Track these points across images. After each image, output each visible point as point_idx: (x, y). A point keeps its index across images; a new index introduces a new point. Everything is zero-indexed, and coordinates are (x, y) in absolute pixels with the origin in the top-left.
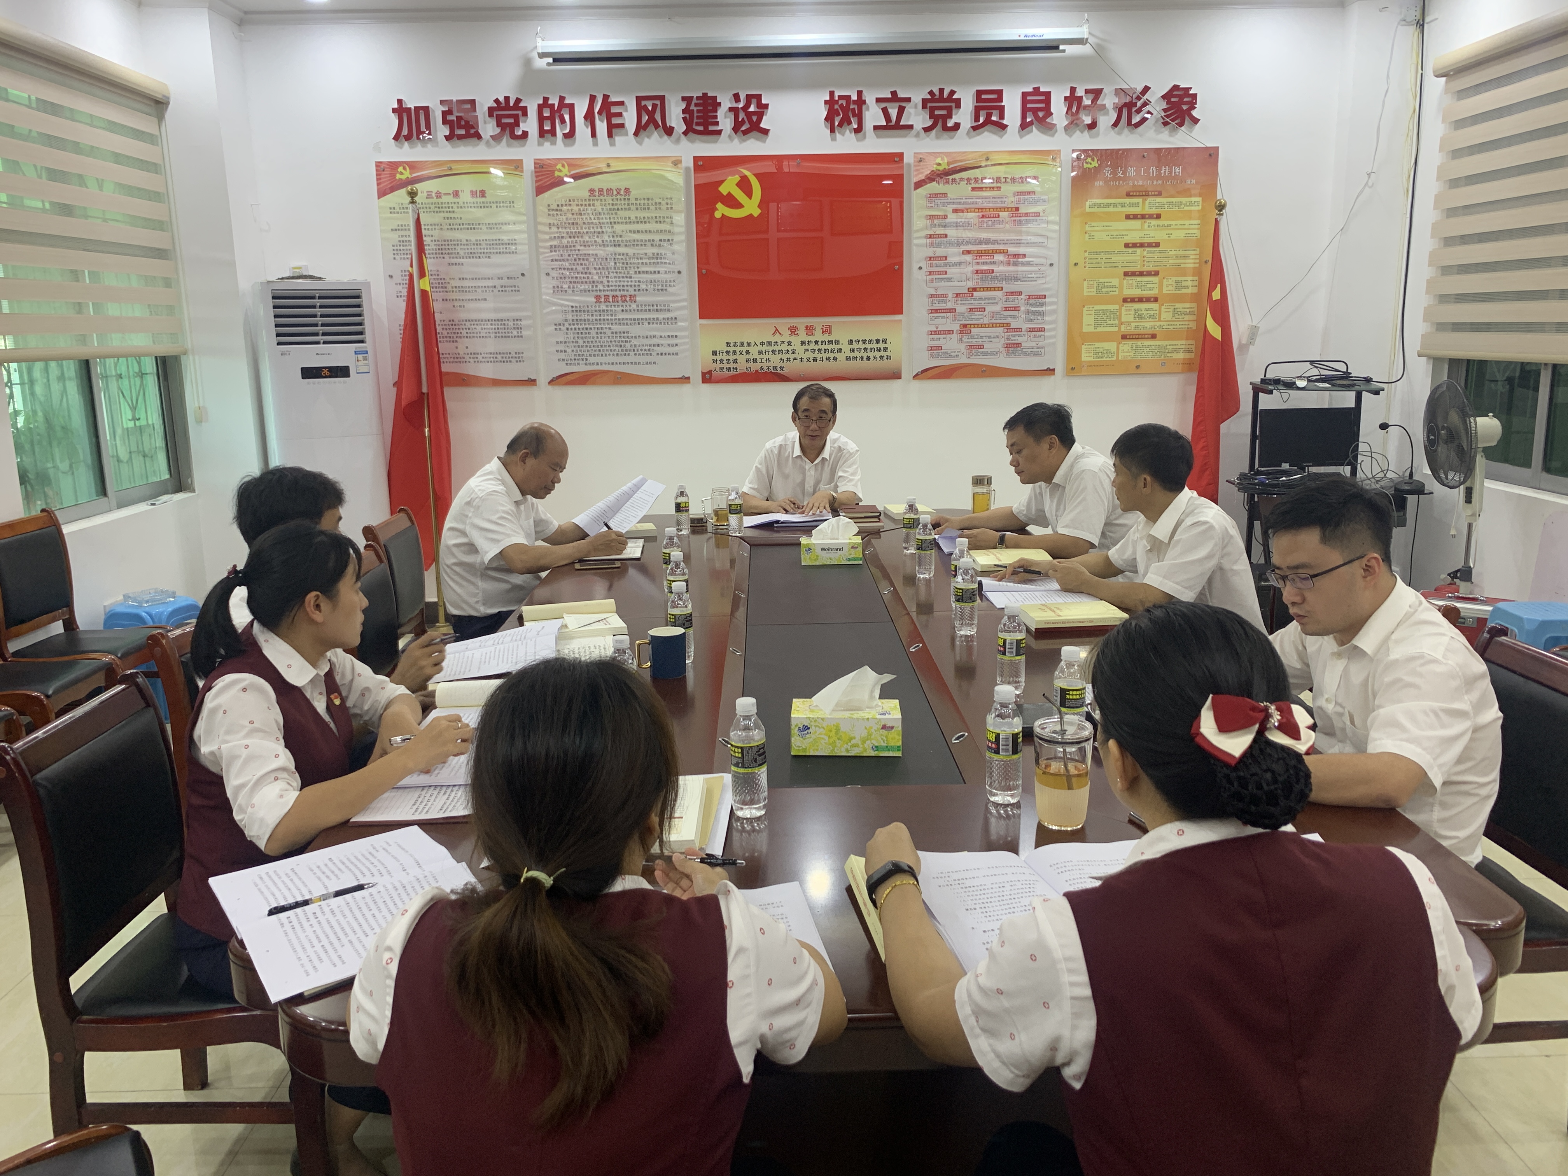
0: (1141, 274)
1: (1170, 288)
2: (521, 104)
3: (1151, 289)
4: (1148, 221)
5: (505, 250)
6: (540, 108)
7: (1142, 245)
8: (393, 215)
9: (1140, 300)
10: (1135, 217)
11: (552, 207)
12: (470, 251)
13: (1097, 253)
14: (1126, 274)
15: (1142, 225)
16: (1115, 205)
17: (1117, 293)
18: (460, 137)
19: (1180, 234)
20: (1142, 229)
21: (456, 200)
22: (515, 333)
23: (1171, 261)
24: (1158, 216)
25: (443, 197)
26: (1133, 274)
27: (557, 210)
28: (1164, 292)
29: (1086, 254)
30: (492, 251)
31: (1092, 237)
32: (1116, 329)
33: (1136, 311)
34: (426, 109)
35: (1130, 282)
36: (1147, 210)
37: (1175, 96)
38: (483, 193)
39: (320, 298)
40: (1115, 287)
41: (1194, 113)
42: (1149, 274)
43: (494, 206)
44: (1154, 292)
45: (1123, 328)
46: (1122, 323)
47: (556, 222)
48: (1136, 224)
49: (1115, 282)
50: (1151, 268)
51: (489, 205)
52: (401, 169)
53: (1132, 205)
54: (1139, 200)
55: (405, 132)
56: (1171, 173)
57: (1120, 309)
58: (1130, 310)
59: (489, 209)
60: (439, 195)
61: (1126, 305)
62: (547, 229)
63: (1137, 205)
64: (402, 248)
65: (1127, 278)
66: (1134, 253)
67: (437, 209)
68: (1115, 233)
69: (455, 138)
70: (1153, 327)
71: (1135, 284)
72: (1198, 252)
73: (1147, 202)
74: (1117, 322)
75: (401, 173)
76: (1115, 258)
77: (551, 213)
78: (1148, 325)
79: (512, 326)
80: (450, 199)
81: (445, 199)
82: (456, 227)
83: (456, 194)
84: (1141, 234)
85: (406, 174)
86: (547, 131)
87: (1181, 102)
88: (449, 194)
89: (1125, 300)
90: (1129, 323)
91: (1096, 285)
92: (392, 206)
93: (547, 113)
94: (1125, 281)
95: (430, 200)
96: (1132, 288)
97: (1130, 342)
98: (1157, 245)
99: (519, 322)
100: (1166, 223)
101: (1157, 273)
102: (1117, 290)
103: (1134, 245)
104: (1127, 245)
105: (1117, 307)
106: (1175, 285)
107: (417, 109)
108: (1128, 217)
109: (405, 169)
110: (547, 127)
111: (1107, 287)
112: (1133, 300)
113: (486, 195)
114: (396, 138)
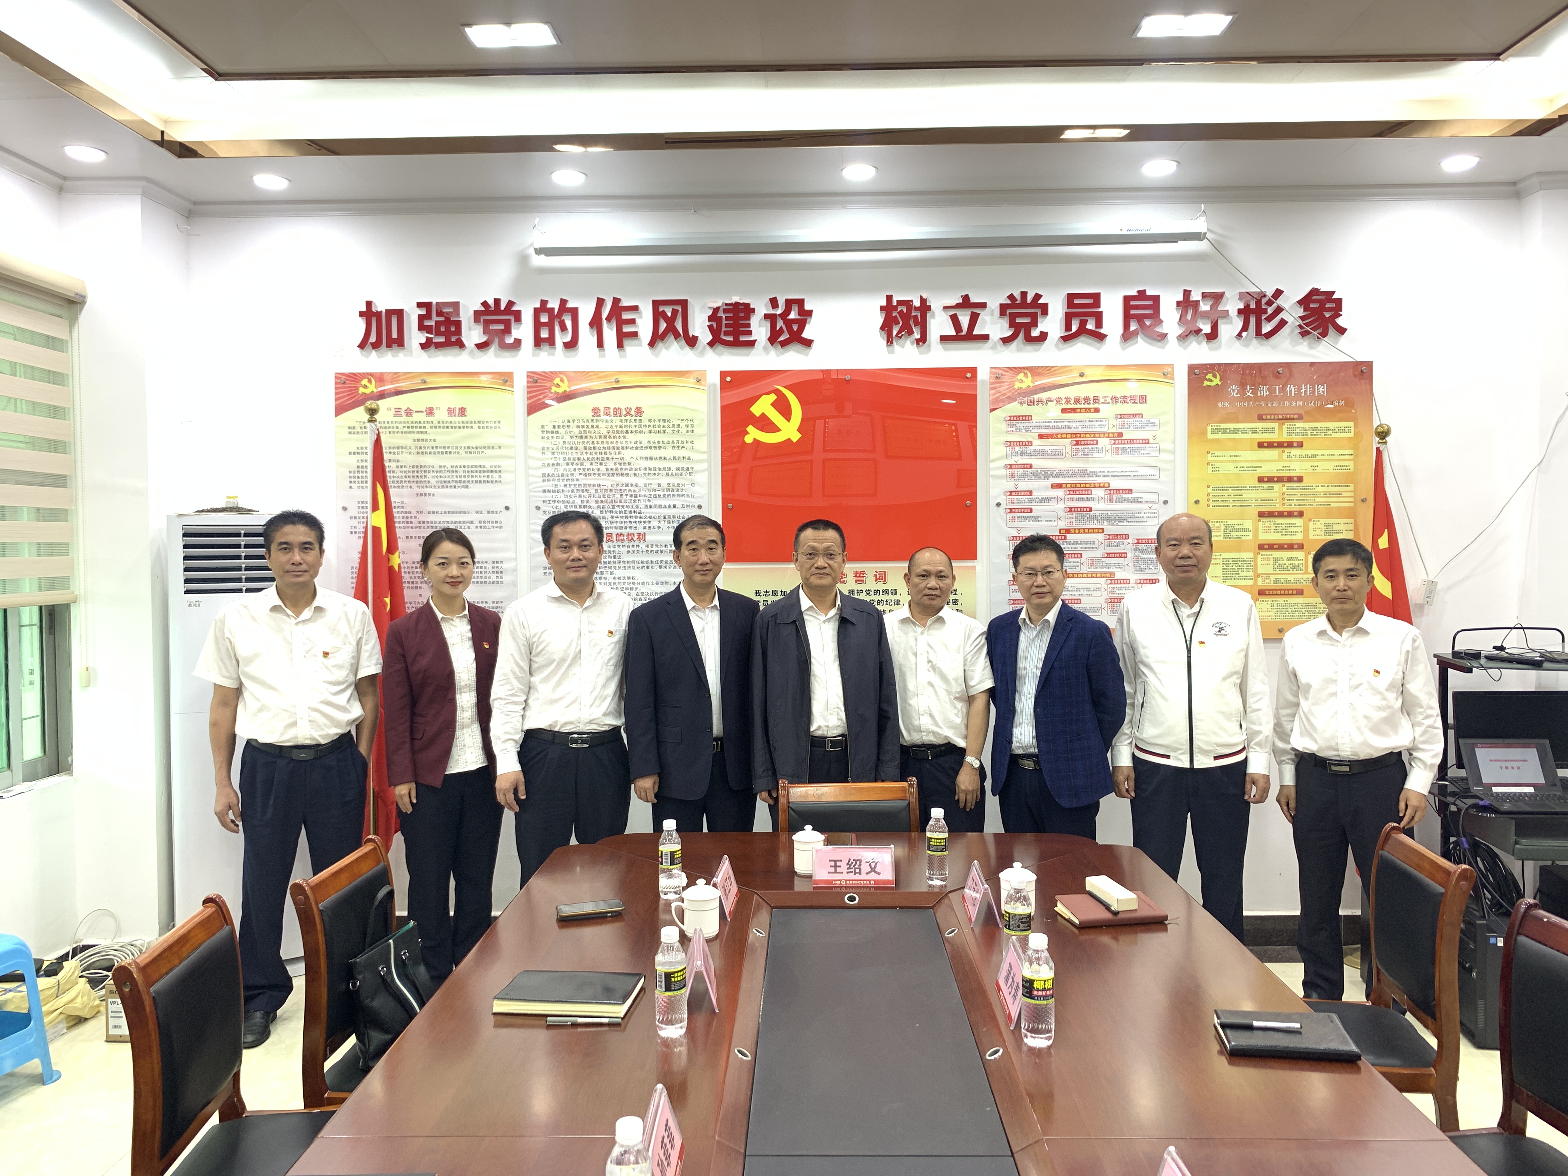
0: (1281, 514)
1: (1318, 532)
2: (515, 308)
3: (1293, 533)
4: (1287, 450)
5: (486, 479)
6: (537, 312)
7: (1280, 480)
8: (352, 436)
9: (1281, 547)
10: (1270, 445)
11: (546, 429)
12: (443, 479)
13: (1223, 489)
14: (1261, 515)
15: (1280, 456)
16: (1245, 431)
17: (1250, 538)
18: (439, 346)
19: (1326, 467)
20: (1280, 460)
21: (429, 419)
22: (494, 577)
23: (1317, 500)
24: (1300, 445)
25: (415, 415)
26: (1271, 514)
27: (552, 432)
28: (1311, 537)
29: (1210, 490)
30: (470, 479)
31: (1215, 469)
32: (1251, 582)
33: (1276, 560)
34: (399, 313)
35: (1267, 524)
36: (1284, 437)
37: (1315, 301)
38: (463, 411)
39: (246, 535)
40: (1247, 530)
41: (1340, 321)
42: (1290, 514)
43: (475, 426)
44: (1298, 537)
45: (1260, 581)
46: (1258, 576)
47: (550, 446)
48: (1273, 453)
49: (1248, 524)
50: (1294, 508)
51: (469, 425)
52: (365, 382)
53: (1265, 431)
54: (1275, 425)
55: (373, 339)
56: (1314, 392)
57: (1255, 559)
58: (1268, 559)
59: (469, 430)
60: (409, 412)
61: (1263, 552)
62: (539, 454)
63: (1272, 431)
64: (360, 475)
65: (1263, 519)
66: (1271, 489)
67: (406, 429)
68: (1245, 465)
69: (433, 346)
70: (1296, 581)
71: (1273, 527)
72: (1351, 488)
73: (1285, 427)
74: (1251, 574)
75: (365, 387)
76: (1246, 495)
77: (546, 435)
78: (1291, 578)
79: (491, 570)
80: (422, 417)
81: (416, 417)
82: (428, 450)
83: (430, 412)
84: (1279, 465)
85: (372, 388)
86: (545, 340)
87: (1322, 308)
88: (421, 412)
89: (1261, 547)
90: (1268, 576)
91: (1223, 527)
92: (352, 425)
93: (544, 319)
94: (1260, 524)
95: (398, 419)
96: (1270, 532)
97: (1270, 599)
98: (1300, 479)
99: (499, 565)
100: (1310, 453)
101: (1301, 514)
102: (1251, 534)
103: (1271, 480)
104: (1261, 480)
105: (1251, 555)
106: (1324, 528)
107: (390, 313)
108: (1261, 445)
109: (370, 381)
110: (544, 334)
111: (1238, 530)
112: (1271, 547)
113: (467, 413)
114: (362, 346)
